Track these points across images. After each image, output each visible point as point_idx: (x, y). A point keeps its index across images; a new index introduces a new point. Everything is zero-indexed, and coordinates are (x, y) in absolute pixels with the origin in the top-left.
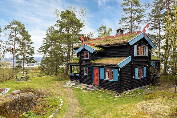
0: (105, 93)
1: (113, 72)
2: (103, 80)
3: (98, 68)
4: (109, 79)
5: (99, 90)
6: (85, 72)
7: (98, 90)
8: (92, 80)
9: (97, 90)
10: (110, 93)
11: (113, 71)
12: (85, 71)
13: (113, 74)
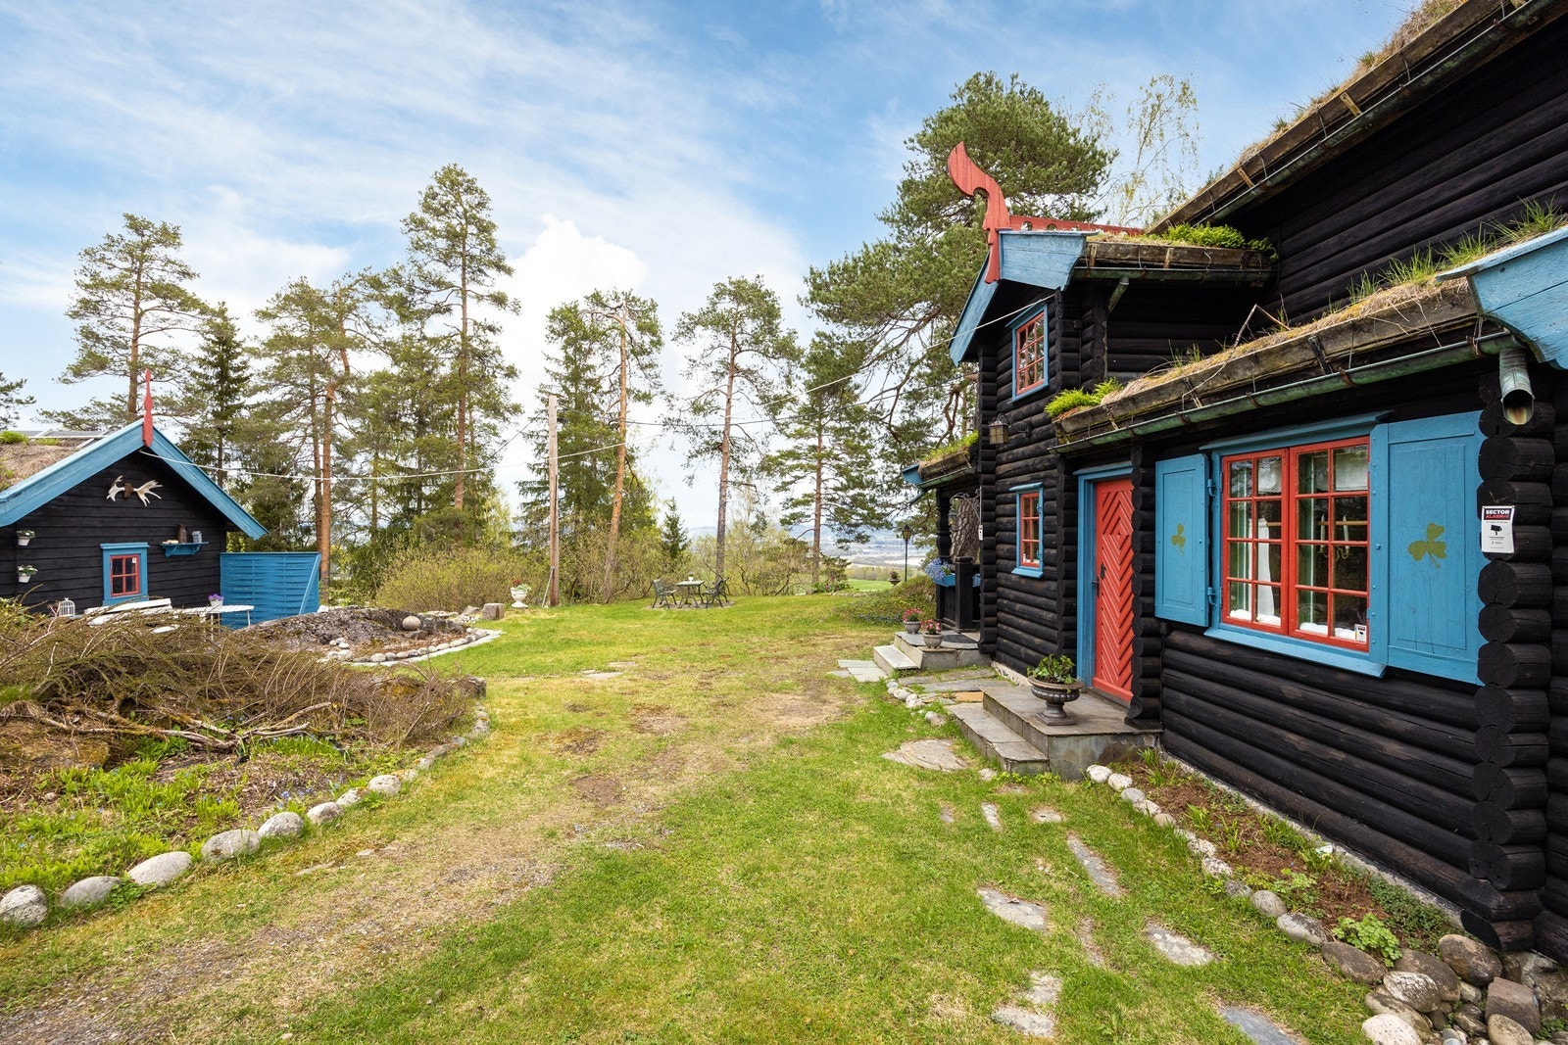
0: (1180, 850)
1: (1357, 506)
2: (1195, 642)
3: (1125, 468)
4: (1288, 629)
5: (1121, 781)
6: (1019, 548)
7: (1098, 773)
8: (1073, 627)
9: (1084, 777)
10: (1267, 900)
11: (1352, 482)
12: (1019, 534)
13: (1361, 533)
